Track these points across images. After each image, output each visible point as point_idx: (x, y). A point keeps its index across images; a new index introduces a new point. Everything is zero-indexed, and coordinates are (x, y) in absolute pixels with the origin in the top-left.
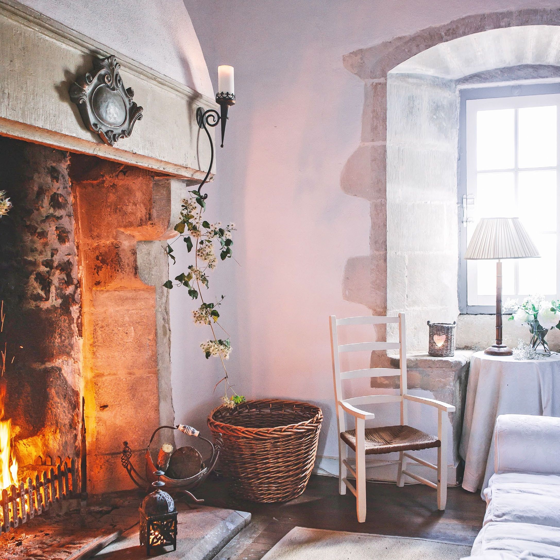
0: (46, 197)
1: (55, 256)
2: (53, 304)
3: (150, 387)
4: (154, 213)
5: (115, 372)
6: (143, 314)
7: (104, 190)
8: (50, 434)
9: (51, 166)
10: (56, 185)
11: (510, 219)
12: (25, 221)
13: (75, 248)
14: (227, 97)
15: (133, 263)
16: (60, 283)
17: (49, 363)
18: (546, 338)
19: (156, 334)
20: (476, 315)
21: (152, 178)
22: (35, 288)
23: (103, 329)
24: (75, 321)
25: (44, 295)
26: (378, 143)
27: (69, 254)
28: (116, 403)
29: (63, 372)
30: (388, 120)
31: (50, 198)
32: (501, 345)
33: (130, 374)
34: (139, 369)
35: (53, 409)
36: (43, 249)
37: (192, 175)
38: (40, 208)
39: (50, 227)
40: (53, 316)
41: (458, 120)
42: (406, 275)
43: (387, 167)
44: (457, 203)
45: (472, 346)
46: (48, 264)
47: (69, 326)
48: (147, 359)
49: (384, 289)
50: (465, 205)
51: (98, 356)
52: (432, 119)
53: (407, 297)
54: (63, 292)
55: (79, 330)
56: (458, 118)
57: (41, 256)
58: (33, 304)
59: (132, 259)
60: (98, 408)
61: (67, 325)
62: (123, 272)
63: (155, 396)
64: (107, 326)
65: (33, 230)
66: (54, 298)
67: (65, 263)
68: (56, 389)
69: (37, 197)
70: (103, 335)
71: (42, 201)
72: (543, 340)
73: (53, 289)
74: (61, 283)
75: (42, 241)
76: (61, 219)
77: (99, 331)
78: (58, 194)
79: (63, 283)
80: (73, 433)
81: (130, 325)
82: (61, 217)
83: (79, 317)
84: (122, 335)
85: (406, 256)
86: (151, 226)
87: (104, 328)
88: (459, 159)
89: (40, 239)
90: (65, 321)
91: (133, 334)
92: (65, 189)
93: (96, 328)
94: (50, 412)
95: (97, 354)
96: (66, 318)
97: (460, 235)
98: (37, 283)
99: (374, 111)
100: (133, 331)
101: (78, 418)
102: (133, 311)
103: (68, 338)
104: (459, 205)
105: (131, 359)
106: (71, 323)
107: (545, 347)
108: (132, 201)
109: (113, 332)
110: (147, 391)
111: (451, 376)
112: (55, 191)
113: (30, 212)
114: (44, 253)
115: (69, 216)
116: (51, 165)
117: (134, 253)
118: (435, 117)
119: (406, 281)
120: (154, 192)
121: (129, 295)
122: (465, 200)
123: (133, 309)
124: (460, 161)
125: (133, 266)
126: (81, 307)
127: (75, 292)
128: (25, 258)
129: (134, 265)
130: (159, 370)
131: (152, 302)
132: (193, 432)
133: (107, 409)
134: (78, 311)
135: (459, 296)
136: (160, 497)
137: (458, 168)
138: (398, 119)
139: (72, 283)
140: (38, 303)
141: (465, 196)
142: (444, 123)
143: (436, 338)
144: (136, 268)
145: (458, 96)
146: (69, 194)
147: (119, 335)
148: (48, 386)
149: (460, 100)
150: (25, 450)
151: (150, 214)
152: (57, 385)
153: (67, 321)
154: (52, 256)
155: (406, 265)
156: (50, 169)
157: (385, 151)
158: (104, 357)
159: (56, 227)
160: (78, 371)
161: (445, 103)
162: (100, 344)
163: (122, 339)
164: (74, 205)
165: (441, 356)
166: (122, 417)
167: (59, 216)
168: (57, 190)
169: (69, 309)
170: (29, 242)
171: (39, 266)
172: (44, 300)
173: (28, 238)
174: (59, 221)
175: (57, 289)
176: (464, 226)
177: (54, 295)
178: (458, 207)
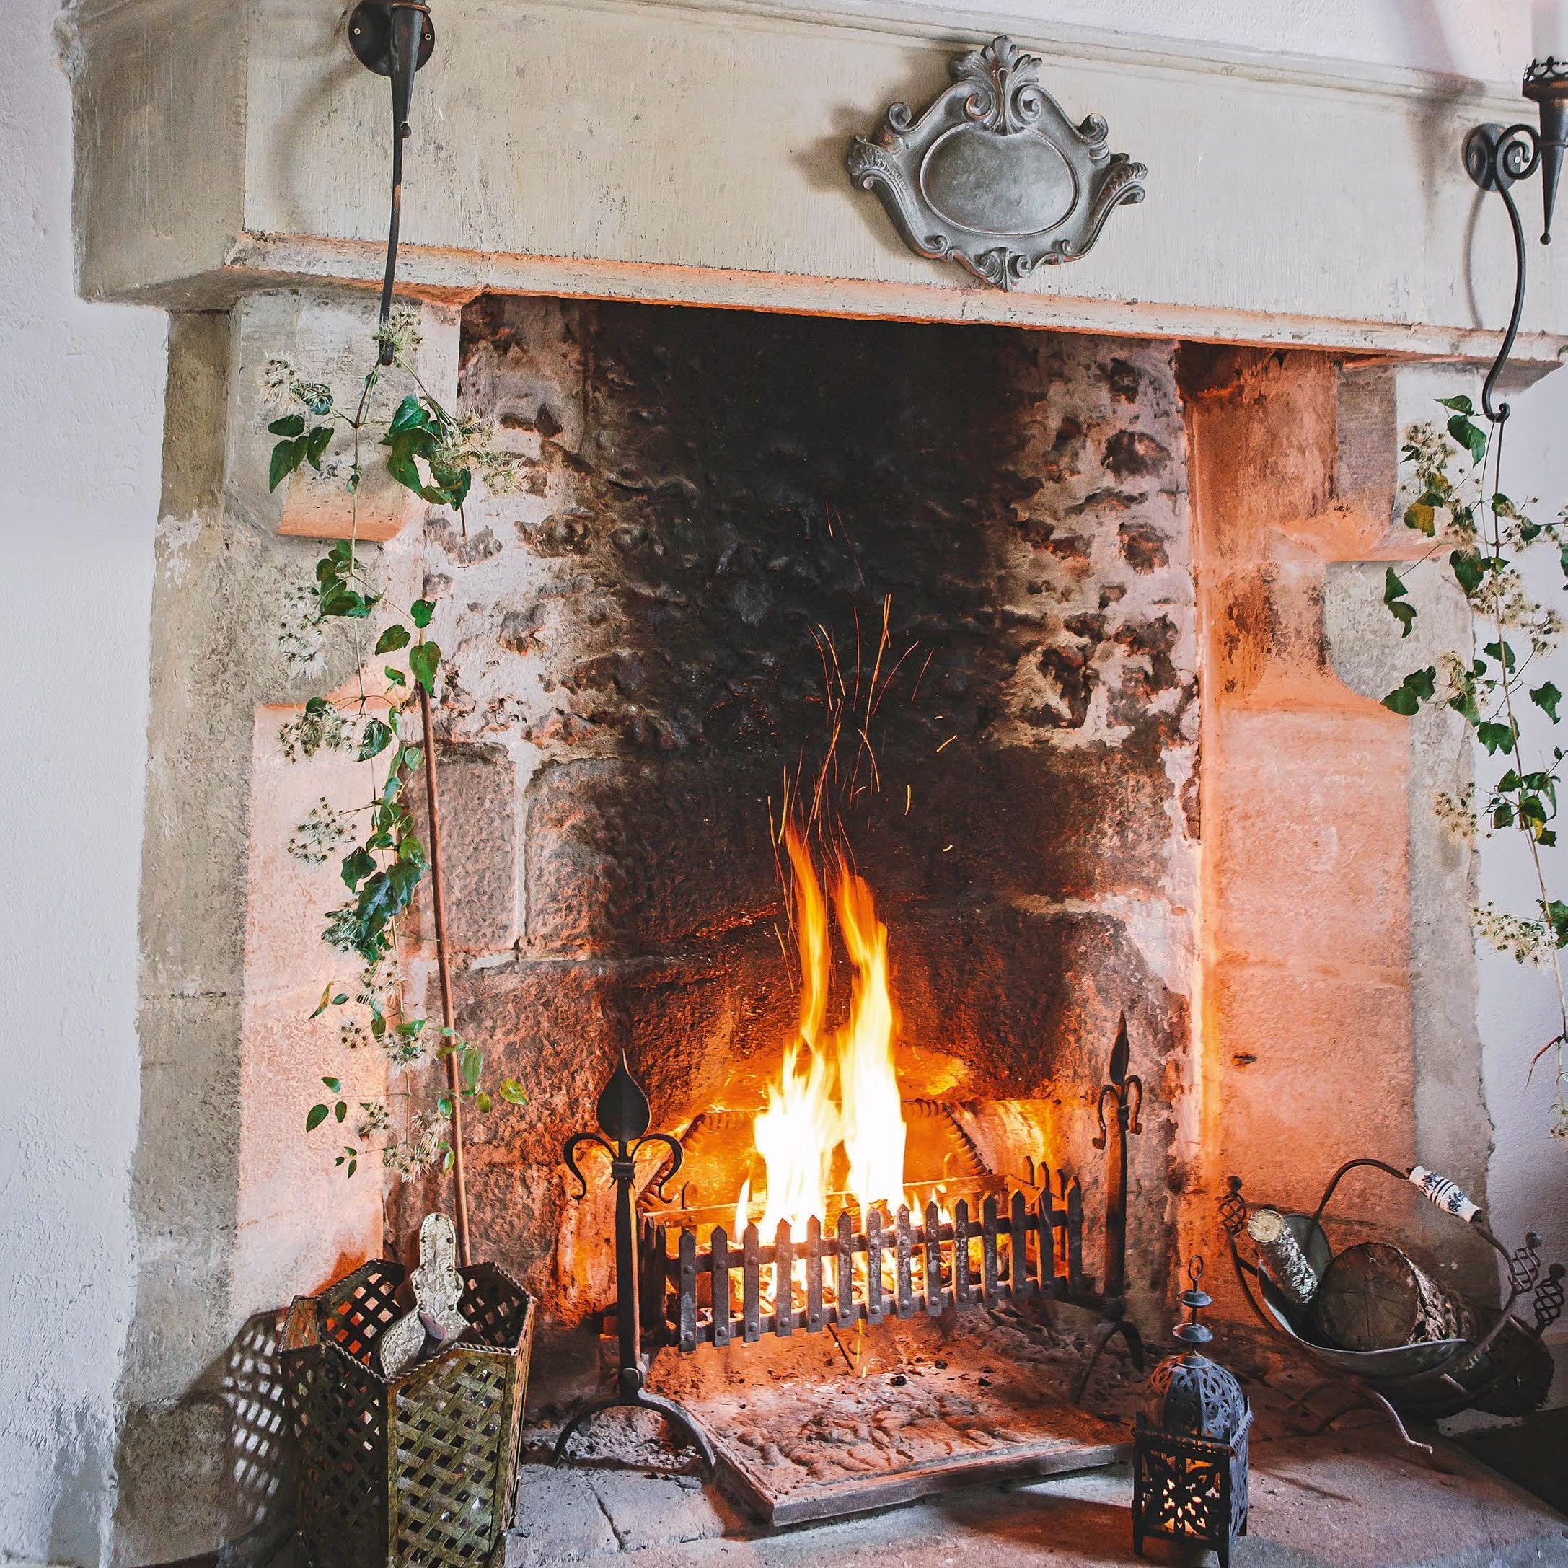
0: (1089, 443)
1: (1113, 604)
2: (1098, 737)
3: (1386, 1025)
4: (1345, 477)
5: (1279, 957)
6: (1368, 790)
7: (1241, 413)
8: (1075, 1103)
9: (1114, 360)
10: (1125, 408)
12: (1015, 510)
13: (1190, 581)
14: (1549, 75)
15: (1312, 630)
16: (1126, 681)
17: (1076, 902)
19: (1409, 857)
21: (1336, 369)
22: (1037, 691)
23: (1248, 823)
24: (1177, 792)
25: (1067, 714)
27: (1166, 601)
28: (1279, 1054)
29: (1130, 932)
31: (1104, 445)
33: (1325, 971)
34: (1353, 962)
35: (1083, 1034)
36: (1074, 586)
37: (1455, 346)
38: (1066, 474)
39: (1101, 524)
40: (1095, 774)
46: (1086, 626)
47: (1154, 803)
48: (1378, 933)
51: (1232, 901)
54: (1139, 706)
55: (1189, 819)
57: (1065, 604)
58: (1026, 734)
59: (1309, 617)
60: (1229, 1057)
61: (1146, 801)
62: (1284, 655)
63: (1402, 1059)
64: (1260, 814)
65: (1039, 535)
66: (1104, 721)
67: (1150, 625)
68: (1101, 977)
69: (1054, 447)
70: (1249, 842)
71: (1075, 455)
73: (1099, 697)
74: (1131, 680)
75: (1070, 562)
76: (1141, 502)
77: (1237, 827)
78: (1132, 434)
79: (1137, 681)
80: (1158, 1116)
81: (1325, 821)
82: (1142, 497)
83: (1190, 783)
84: (1302, 849)
86: (1340, 514)
87: (1251, 820)
89: (1063, 558)
90: (1138, 788)
91: (1335, 848)
92: (1164, 419)
93: (1230, 816)
94: (1072, 1039)
95: (1230, 895)
96: (1144, 779)
98: (1045, 675)
100: (1335, 839)
101: (1178, 1077)
102: (1336, 778)
103: (1150, 837)
105: (1329, 927)
106: (1163, 795)
108: (1296, 443)
109: (1277, 835)
110: (1376, 1035)
112: (1122, 425)
113: (1029, 488)
114: (1076, 597)
115: (1172, 493)
116: (1112, 355)
117: (1317, 599)
120: (1341, 410)
121: (1327, 725)
123: (1337, 772)
125: (1313, 640)
126: (1198, 753)
127: (1181, 709)
128: (1008, 608)
129: (1317, 636)
130: (1416, 976)
131: (1396, 753)
132: (1453, 1205)
133: (1252, 1065)
134: (1190, 764)
136: (1183, 1378)
139: (1172, 682)
140: (1045, 732)
144: (1322, 645)
146: (1175, 432)
147: (1292, 847)
148: (1071, 964)
150: (1025, 1132)
151: (1331, 479)
152: (1105, 968)
153: (1148, 790)
154: (1104, 603)
156: (1110, 368)
158: (1248, 906)
159: (1122, 525)
160: (1186, 938)
162: (1237, 868)
163: (1302, 861)
164: (1188, 461)
166: (1296, 1100)
167: (1135, 493)
168: (1131, 422)
169: (1156, 754)
170: (1026, 567)
171: (1054, 631)
172: (1064, 724)
173: (1022, 557)
174: (1134, 507)
175: (1113, 696)
177: (1103, 713)
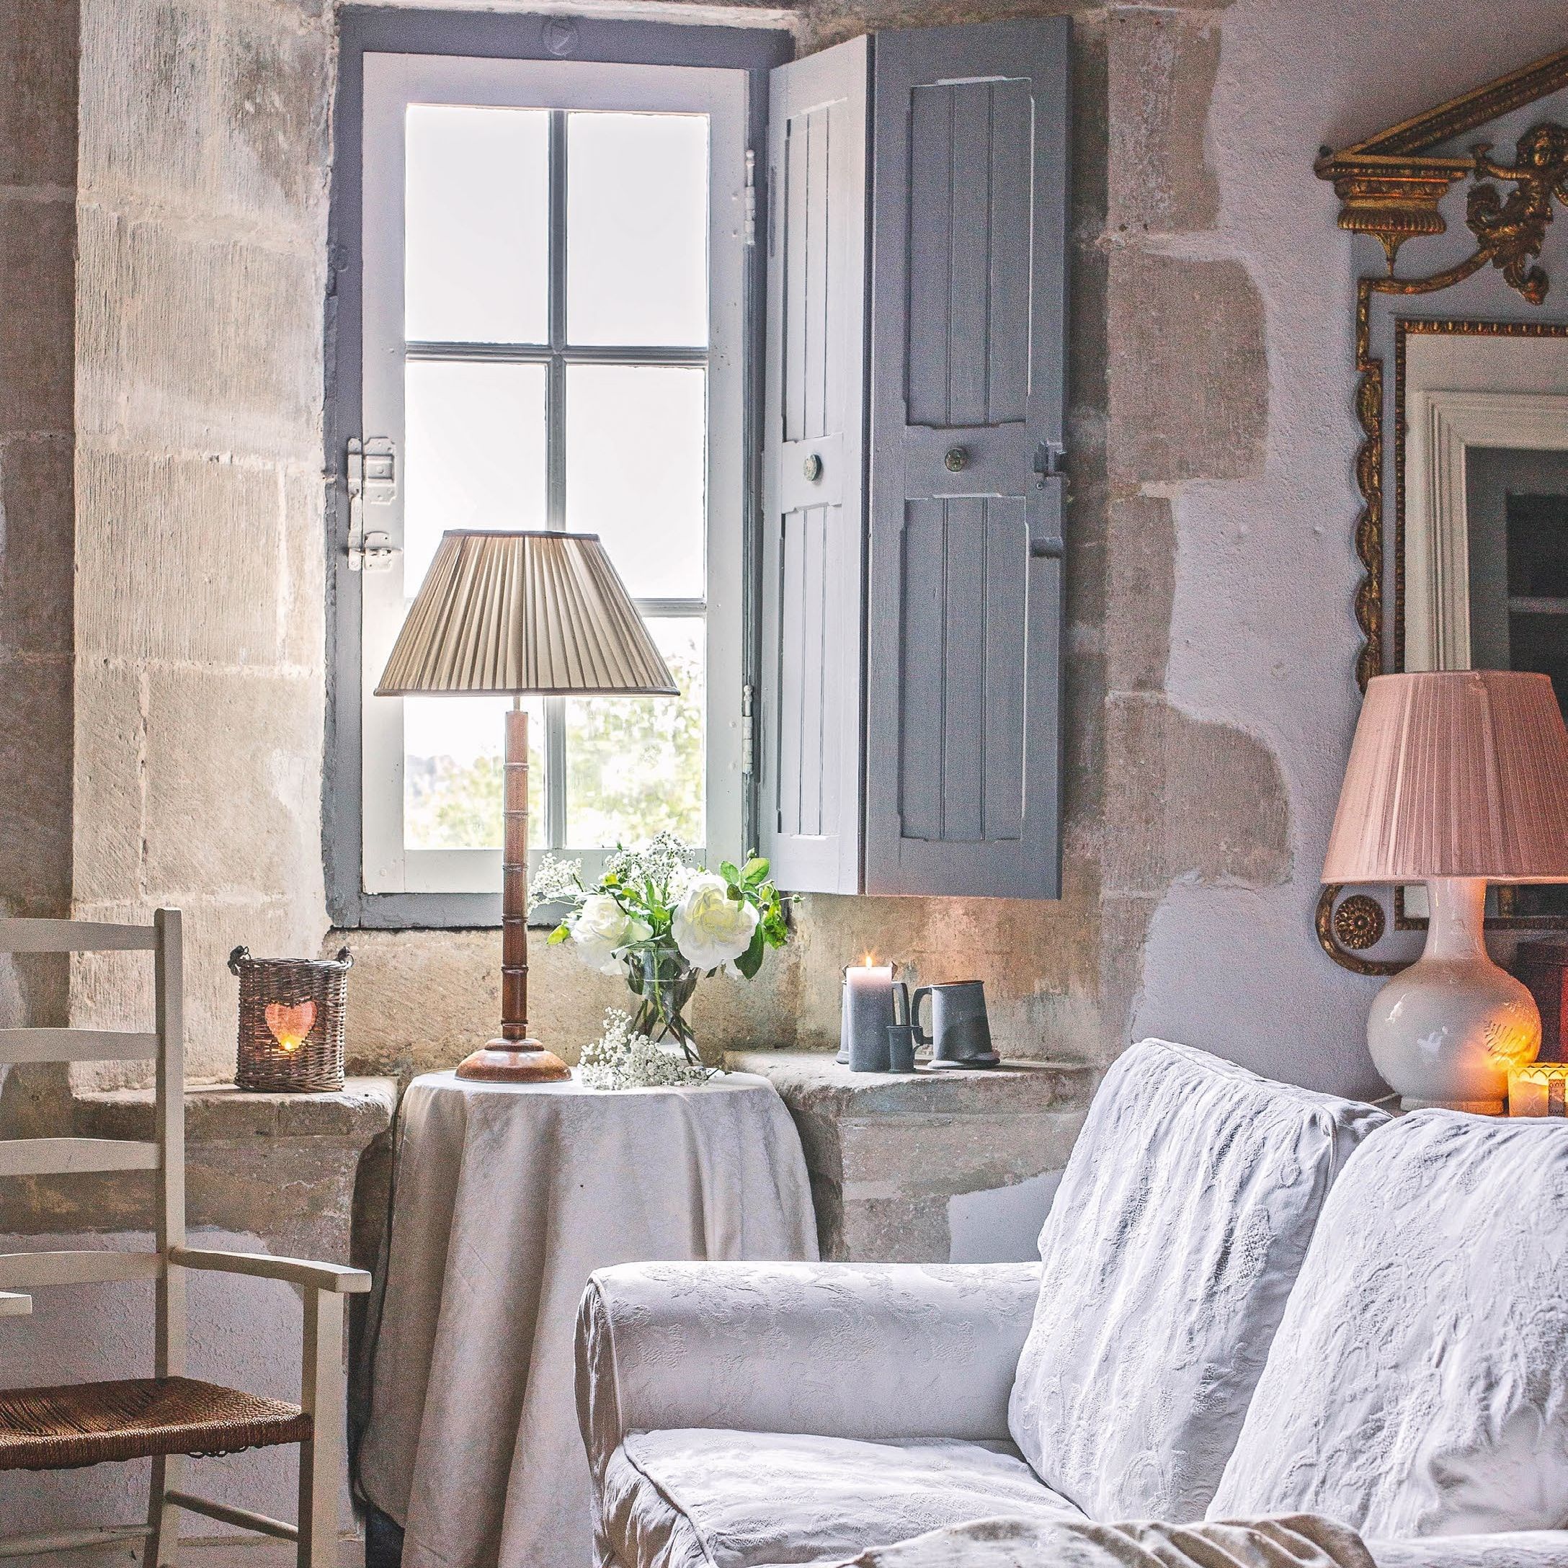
11: (571, 541)
18: (687, 1012)
20: (396, 931)
26: (46, 194)
30: (82, 100)
32: (521, 1043)
41: (331, 131)
42: (142, 756)
43: (78, 296)
44: (324, 471)
45: (382, 1060)
49: (61, 810)
50: (354, 482)
52: (239, 116)
53: (145, 848)
56: (331, 122)
72: (678, 1021)
85: (144, 678)
88: (332, 291)
97: (333, 604)
99: (20, 56)
104: (332, 480)
107: (687, 1050)
111: (343, 1169)
118: (249, 106)
119: (144, 783)
122: (354, 461)
124: (334, 299)
135: (326, 855)
137: (327, 328)
138: (118, 98)
141: (354, 444)
142: (281, 138)
143: (273, 1015)
145: (329, 30)
149: (337, 50)
155: (145, 713)
157: (72, 230)
161: (286, 54)
165: (301, 1088)
176: (352, 568)
178: (328, 487)
